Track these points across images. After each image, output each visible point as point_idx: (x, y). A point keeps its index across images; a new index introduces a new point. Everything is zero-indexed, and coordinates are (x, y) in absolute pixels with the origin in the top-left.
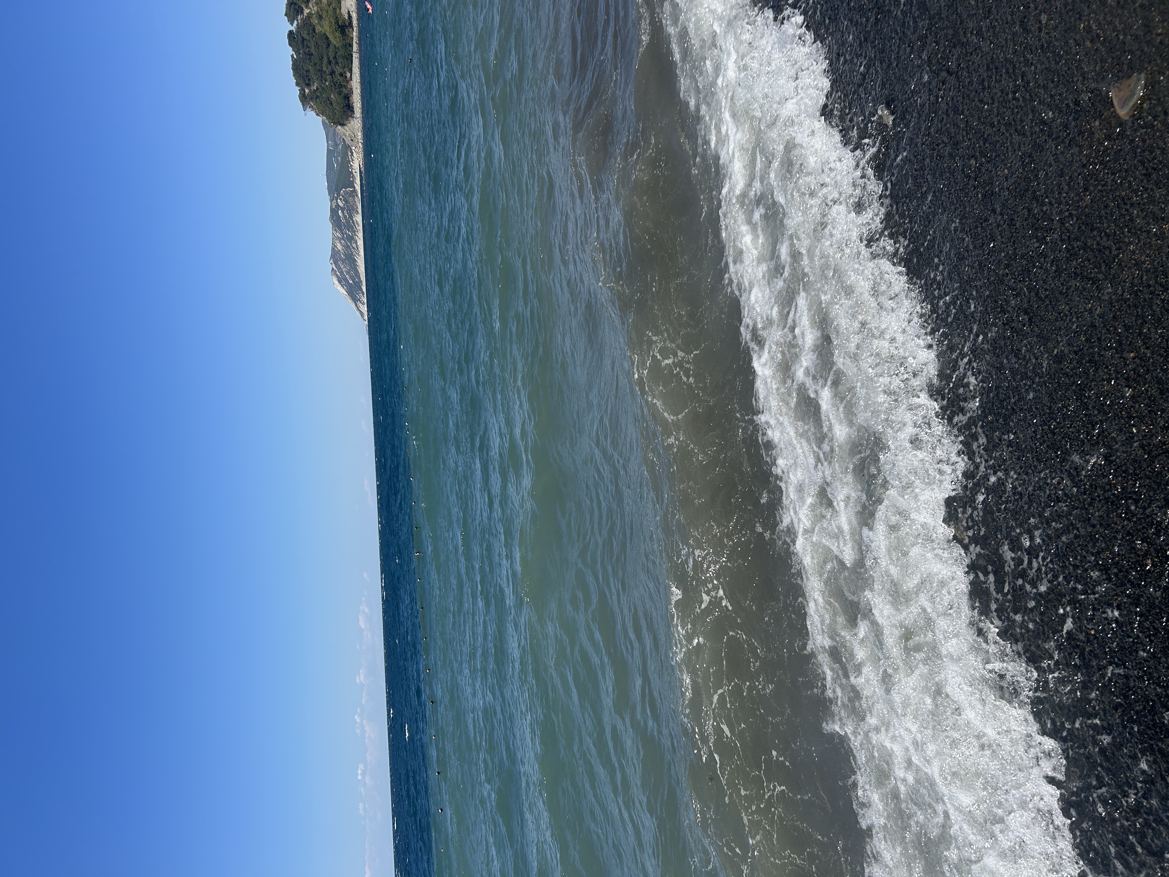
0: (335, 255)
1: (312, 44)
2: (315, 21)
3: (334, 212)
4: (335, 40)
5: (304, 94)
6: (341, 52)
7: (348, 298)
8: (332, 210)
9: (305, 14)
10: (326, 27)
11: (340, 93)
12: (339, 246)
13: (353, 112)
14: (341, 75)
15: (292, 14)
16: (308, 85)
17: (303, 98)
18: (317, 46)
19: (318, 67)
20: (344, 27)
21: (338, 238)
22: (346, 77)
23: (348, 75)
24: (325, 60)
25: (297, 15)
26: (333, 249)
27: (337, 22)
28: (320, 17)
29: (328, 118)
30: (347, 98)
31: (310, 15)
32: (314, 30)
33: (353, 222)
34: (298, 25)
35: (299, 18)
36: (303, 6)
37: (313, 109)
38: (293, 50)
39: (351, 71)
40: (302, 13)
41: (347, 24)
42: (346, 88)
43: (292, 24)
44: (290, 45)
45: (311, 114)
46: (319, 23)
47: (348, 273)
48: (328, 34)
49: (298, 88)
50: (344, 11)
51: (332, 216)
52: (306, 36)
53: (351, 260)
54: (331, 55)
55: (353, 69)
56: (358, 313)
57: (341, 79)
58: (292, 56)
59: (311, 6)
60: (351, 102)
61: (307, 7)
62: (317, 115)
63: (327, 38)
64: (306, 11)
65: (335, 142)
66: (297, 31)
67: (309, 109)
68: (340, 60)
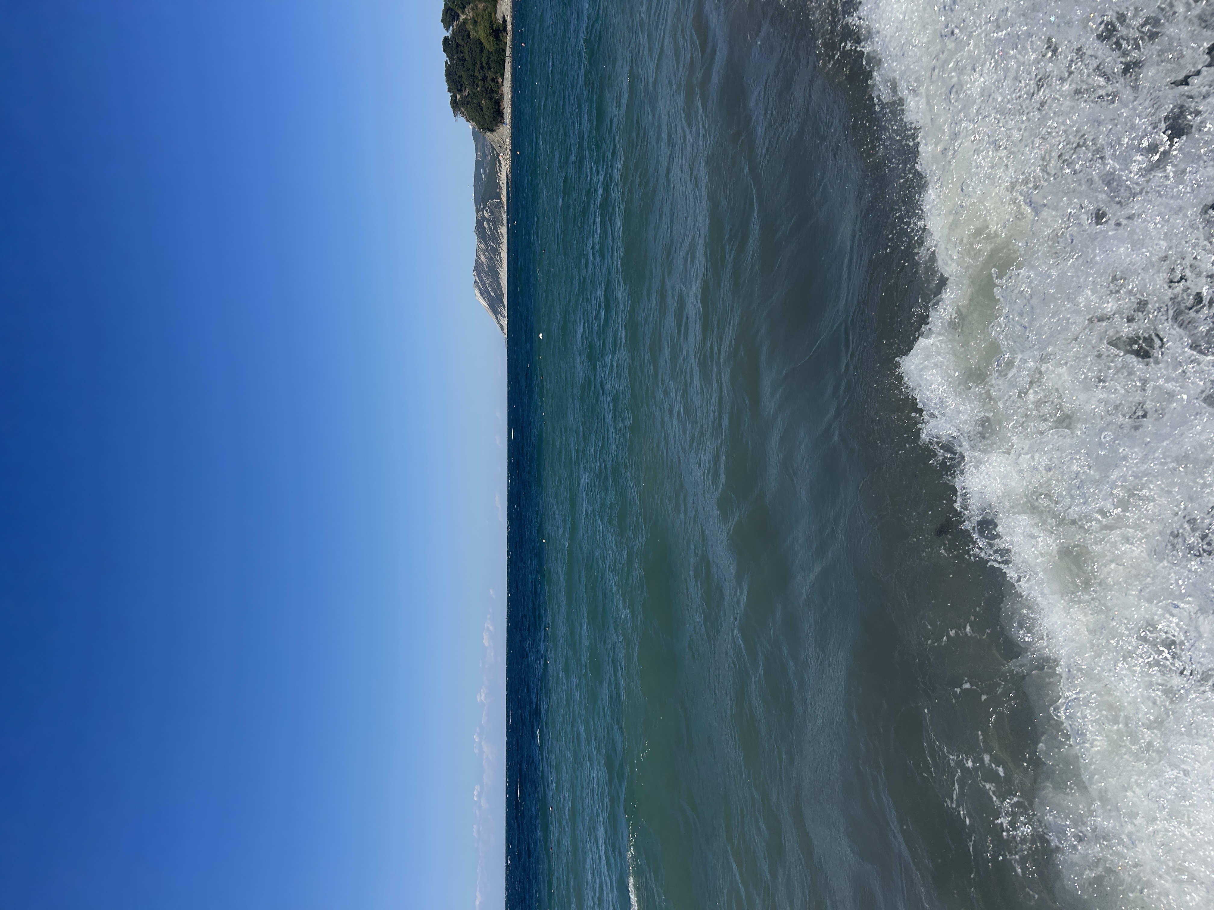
0: (478, 268)
1: (466, 50)
2: (470, 26)
3: (479, 224)
4: (489, 45)
5: (455, 100)
6: (494, 57)
7: (489, 310)
8: (478, 221)
9: (461, 20)
10: (480, 33)
11: (491, 99)
12: (483, 258)
13: (503, 117)
14: (493, 80)
15: (448, 20)
16: (460, 91)
17: (455, 105)
18: (471, 51)
19: (471, 73)
20: (498, 32)
21: (482, 250)
22: (497, 82)
23: (500, 80)
24: (478, 65)
25: (453, 21)
26: (477, 261)
27: (491, 27)
28: (475, 22)
29: (478, 123)
30: (498, 103)
31: (465, 21)
32: (469, 35)
33: (498, 234)
34: (453, 31)
35: (455, 24)
36: (459, 12)
37: (463, 115)
38: (448, 56)
39: (503, 76)
40: (458, 19)
41: (501, 28)
42: (497, 92)
43: (447, 30)
44: (444, 51)
45: (461, 120)
46: (474, 29)
47: (490, 285)
48: (482, 40)
49: (450, 94)
50: (499, 16)
51: (477, 228)
52: (460, 42)
53: (493, 272)
54: (484, 60)
55: (505, 74)
56: (498, 326)
57: (493, 84)
58: (446, 62)
59: (467, 12)
60: (501, 108)
61: (463, 13)
62: (468, 121)
63: (481, 43)
64: (462, 17)
65: (484, 153)
66: (453, 37)
67: (459, 115)
68: (492, 65)
